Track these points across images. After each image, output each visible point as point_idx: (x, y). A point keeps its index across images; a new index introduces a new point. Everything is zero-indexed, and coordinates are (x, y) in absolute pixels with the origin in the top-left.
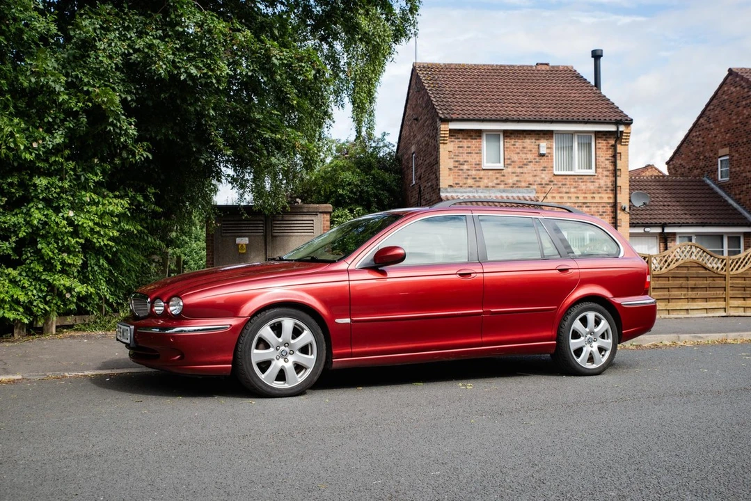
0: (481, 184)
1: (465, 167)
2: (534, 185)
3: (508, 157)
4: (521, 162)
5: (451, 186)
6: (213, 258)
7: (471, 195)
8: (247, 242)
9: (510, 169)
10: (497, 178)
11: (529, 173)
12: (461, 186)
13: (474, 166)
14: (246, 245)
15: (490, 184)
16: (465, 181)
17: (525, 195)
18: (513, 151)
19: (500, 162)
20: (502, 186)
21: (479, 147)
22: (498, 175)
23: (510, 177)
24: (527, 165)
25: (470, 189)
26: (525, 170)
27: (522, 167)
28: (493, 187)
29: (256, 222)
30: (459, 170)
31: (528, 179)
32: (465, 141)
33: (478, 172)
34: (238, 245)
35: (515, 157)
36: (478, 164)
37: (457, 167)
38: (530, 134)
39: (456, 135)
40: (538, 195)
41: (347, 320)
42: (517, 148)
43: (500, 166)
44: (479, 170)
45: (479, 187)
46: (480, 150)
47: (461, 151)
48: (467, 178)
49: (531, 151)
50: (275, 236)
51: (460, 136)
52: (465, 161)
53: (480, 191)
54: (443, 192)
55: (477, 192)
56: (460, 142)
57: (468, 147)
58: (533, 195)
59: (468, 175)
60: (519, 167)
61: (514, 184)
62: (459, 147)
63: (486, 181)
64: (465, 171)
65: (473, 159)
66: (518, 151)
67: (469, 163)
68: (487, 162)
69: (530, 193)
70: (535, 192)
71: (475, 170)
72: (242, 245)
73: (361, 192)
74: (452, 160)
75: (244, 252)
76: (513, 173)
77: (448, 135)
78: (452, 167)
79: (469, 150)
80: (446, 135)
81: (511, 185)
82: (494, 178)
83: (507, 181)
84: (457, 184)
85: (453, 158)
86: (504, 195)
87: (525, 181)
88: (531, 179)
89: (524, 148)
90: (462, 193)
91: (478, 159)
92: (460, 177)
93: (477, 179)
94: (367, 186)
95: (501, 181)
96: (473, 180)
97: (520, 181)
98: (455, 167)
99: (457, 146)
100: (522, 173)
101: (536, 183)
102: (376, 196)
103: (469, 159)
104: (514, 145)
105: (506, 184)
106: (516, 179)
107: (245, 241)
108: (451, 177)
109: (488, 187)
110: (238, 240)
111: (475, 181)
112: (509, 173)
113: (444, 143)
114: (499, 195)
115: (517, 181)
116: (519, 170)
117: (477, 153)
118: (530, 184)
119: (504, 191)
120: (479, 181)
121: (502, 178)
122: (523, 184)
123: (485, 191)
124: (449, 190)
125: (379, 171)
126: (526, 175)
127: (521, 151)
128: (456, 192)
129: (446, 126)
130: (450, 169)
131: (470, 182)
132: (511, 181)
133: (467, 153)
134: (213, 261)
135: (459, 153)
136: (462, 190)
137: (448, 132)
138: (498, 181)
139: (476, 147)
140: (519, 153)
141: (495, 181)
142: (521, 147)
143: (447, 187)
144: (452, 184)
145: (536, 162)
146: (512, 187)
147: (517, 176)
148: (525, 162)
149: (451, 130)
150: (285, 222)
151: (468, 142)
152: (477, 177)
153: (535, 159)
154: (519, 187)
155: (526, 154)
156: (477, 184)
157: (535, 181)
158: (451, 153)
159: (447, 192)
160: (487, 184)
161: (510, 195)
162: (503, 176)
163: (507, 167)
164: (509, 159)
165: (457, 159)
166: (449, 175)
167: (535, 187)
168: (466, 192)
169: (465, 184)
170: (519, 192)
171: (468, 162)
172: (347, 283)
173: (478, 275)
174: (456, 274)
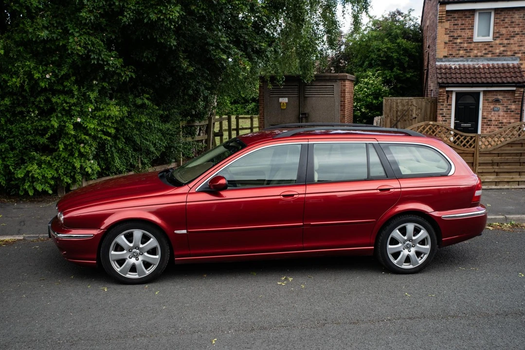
0: (472, 54)
1: (459, 41)
2: (519, 53)
3: (497, 31)
4: (508, 35)
5: (445, 57)
6: (264, 112)
7: (461, 63)
8: (287, 101)
9: (498, 41)
10: (485, 49)
11: (515, 44)
12: (454, 57)
13: (466, 39)
14: (286, 103)
15: (479, 54)
16: (457, 52)
17: (509, 62)
18: (502, 25)
19: (489, 36)
20: (489, 56)
21: (471, 24)
22: (487, 47)
23: (498, 48)
24: (514, 37)
25: (461, 59)
26: (512, 41)
27: (509, 39)
28: (481, 56)
29: (293, 87)
30: (454, 43)
31: (513, 49)
32: (460, 19)
33: (469, 44)
34: (281, 103)
35: (504, 31)
36: (470, 38)
37: (451, 41)
38: (519, 10)
39: (453, 14)
40: (521, 62)
41: (184, 231)
42: (506, 23)
43: (490, 38)
44: (470, 43)
45: (469, 56)
46: (473, 26)
47: (456, 28)
48: (460, 50)
49: (519, 25)
50: (307, 97)
51: (456, 15)
52: (459, 36)
53: (470, 60)
54: (439, 62)
55: (467, 61)
56: (456, 20)
57: (463, 24)
58: (516, 63)
59: (461, 48)
60: (507, 39)
61: (500, 53)
62: (454, 25)
63: (476, 52)
64: (458, 44)
65: (466, 34)
66: (506, 25)
67: (463, 37)
68: (478, 36)
69: (514, 60)
70: (519, 60)
71: (467, 43)
72: (283, 103)
73: (388, 57)
74: (448, 36)
75: (285, 107)
76: (500, 44)
77: (445, 16)
78: (447, 41)
79: (463, 27)
80: (443, 16)
81: (498, 54)
82: (483, 48)
83: (494, 51)
84: (451, 55)
85: (448, 34)
86: (491, 63)
87: (510, 51)
88: (516, 49)
89: (512, 22)
90: (454, 61)
91: (470, 34)
92: (454, 49)
93: (468, 50)
94: (392, 53)
95: (489, 51)
96: (465, 51)
97: (506, 51)
98: (450, 41)
99: (452, 24)
100: (509, 44)
101: (520, 52)
102: (398, 59)
103: (463, 34)
104: (504, 20)
105: (493, 54)
106: (502, 49)
107: (285, 100)
108: (446, 49)
109: (476, 56)
110: (281, 100)
111: (466, 52)
112: (496, 44)
113: (441, 22)
114: (485, 63)
115: (504, 51)
116: (506, 42)
117: (470, 29)
118: (516, 53)
119: (491, 60)
120: (469, 52)
121: (490, 49)
122: (509, 53)
123: (474, 60)
124: (444, 60)
125: (403, 40)
126: (512, 46)
127: (510, 25)
128: (449, 61)
129: (444, 8)
130: (446, 43)
131: (462, 52)
132: (498, 51)
133: (461, 29)
134: (264, 114)
135: (454, 29)
136: (455, 59)
137: (445, 13)
138: (487, 52)
139: (469, 24)
140: (507, 27)
141: (484, 52)
142: (509, 22)
143: (442, 57)
144: (446, 55)
145: (523, 34)
146: (498, 56)
147: (504, 46)
148: (512, 35)
149: (448, 11)
150: (313, 87)
151: (463, 20)
152: (468, 49)
153: (521, 32)
154: (505, 56)
155: (514, 27)
156: (468, 54)
157: (520, 51)
158: (447, 30)
159: (442, 61)
160: (476, 54)
161: (495, 63)
162: (492, 47)
163: (496, 40)
164: (498, 32)
165: (452, 34)
166: (445, 48)
167: (520, 55)
168: (458, 61)
169: (457, 54)
170: (504, 60)
171: (461, 36)
172: (185, 204)
173: (300, 196)
174: (280, 195)
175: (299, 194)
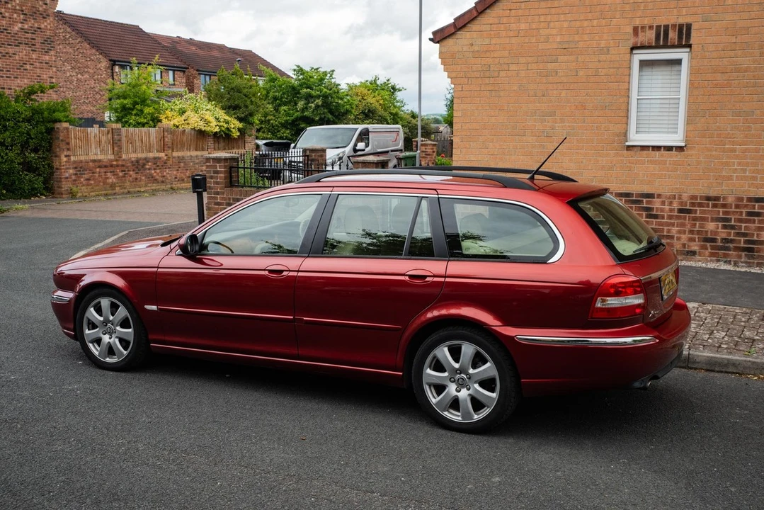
41: (154, 308)
172: (156, 269)
173: (291, 274)
174: (265, 270)
175: (290, 271)
